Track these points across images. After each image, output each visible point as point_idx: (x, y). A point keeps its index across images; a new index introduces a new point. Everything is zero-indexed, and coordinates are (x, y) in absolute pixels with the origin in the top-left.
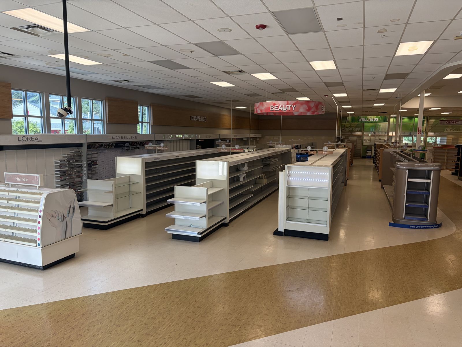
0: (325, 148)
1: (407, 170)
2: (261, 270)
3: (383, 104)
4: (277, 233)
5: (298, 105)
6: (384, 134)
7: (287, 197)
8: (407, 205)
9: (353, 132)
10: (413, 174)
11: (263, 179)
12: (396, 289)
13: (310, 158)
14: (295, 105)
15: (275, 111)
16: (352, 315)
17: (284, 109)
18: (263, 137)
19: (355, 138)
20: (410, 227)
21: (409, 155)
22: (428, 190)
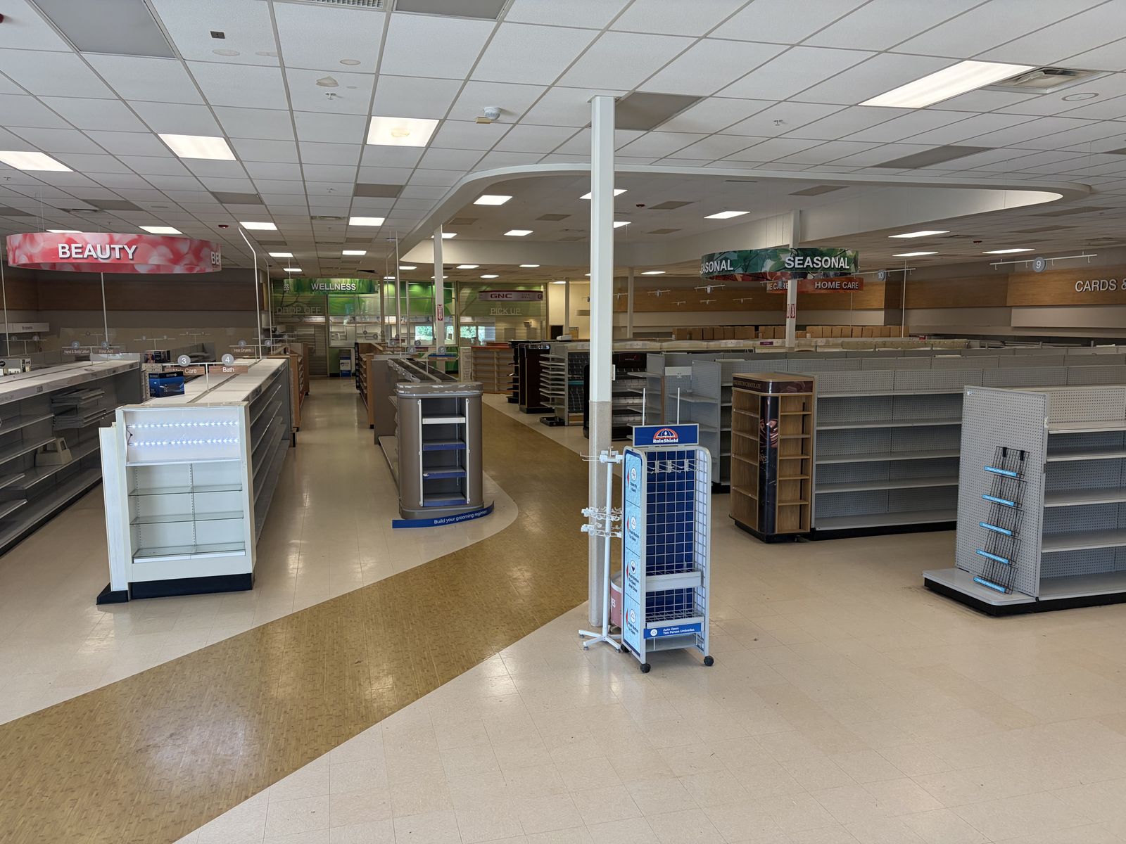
0: (227, 359)
1: (420, 400)
2: (57, 712)
3: (363, 253)
4: (108, 598)
5: (141, 245)
6: (375, 320)
7: (129, 496)
8: (426, 475)
9: (304, 316)
10: (432, 407)
11: (56, 451)
12: (408, 669)
13: (187, 387)
14: (134, 247)
15: (74, 261)
16: (312, 759)
17: (103, 256)
18: (54, 331)
19: (311, 331)
20: (436, 522)
21: (424, 367)
22: (463, 439)
